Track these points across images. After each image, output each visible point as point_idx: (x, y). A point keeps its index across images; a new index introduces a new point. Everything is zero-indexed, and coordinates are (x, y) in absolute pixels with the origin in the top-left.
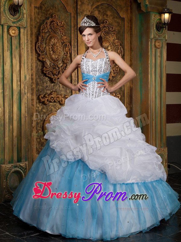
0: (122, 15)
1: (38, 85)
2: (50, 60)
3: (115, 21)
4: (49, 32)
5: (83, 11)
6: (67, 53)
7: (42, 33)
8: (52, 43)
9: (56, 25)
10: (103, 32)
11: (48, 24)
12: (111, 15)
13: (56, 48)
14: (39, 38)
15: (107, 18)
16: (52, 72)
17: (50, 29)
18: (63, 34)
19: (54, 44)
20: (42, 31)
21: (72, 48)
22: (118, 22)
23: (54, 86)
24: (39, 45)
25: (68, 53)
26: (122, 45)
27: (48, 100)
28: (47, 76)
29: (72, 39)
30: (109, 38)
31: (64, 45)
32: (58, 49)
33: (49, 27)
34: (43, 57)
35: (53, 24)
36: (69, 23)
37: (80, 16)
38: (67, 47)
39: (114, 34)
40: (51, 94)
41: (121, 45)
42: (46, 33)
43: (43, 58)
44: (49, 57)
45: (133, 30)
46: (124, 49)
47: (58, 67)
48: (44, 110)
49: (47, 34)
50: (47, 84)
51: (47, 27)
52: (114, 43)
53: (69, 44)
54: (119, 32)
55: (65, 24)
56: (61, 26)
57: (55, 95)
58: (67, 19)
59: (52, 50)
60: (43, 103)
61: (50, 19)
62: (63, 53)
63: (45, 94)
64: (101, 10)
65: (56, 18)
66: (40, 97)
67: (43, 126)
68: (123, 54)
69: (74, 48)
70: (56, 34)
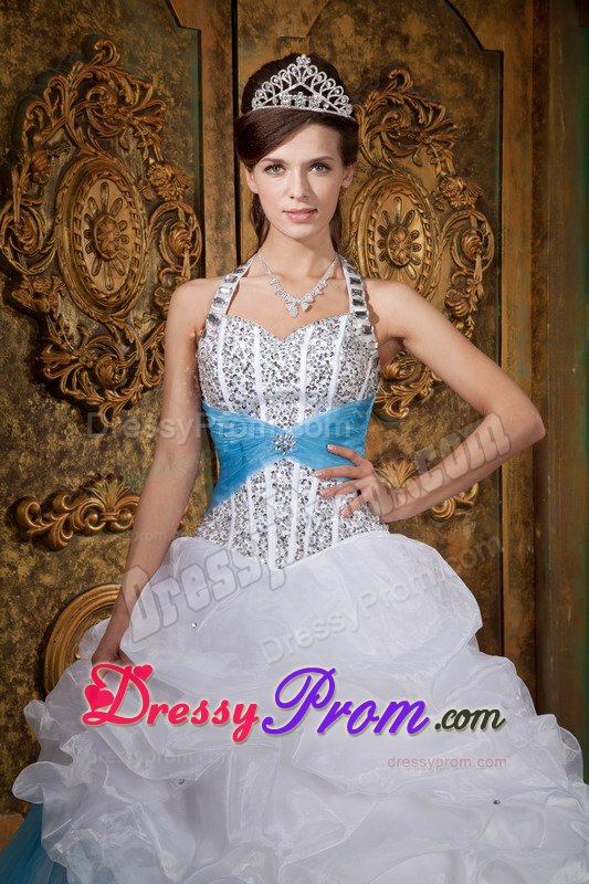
0: (492, 34)
1: (11, 448)
2: (83, 303)
3: (449, 71)
4: (74, 143)
5: (271, 17)
6: (180, 261)
7: (32, 150)
8: (88, 208)
9: (111, 101)
10: (384, 136)
11: (68, 98)
12: (428, 39)
13: (111, 237)
14: (14, 178)
15: (401, 58)
16: (91, 371)
17: (76, 126)
18: (152, 154)
19: (102, 213)
20: (31, 141)
21: (208, 233)
22: (465, 79)
23: (104, 446)
24: (12, 223)
25: (187, 261)
26: (488, 205)
27: (67, 526)
28: (60, 397)
29: (209, 177)
30: (414, 168)
31: (162, 216)
32: (125, 241)
33: (71, 116)
34: (39, 286)
35: (96, 97)
36: (191, 91)
37: (250, 45)
38: (179, 228)
39: (446, 143)
40: (85, 490)
41: (480, 205)
42: (52, 151)
43: (37, 295)
44: (73, 285)
45: (552, 120)
46: (497, 230)
47: (126, 342)
48: (47, 579)
49: (63, 158)
50: (63, 437)
51: (58, 113)
52: (440, 198)
53: (191, 211)
54: (472, 129)
55: (164, 97)
56: (143, 105)
57: (113, 498)
58: (175, 65)
59: (92, 247)
60: (43, 541)
61: (80, 70)
62: (157, 260)
63: (53, 496)
64: (371, 10)
65: (114, 63)
66: (24, 510)
67: (40, 662)
68: (490, 256)
69: (218, 228)
70: (114, 154)
